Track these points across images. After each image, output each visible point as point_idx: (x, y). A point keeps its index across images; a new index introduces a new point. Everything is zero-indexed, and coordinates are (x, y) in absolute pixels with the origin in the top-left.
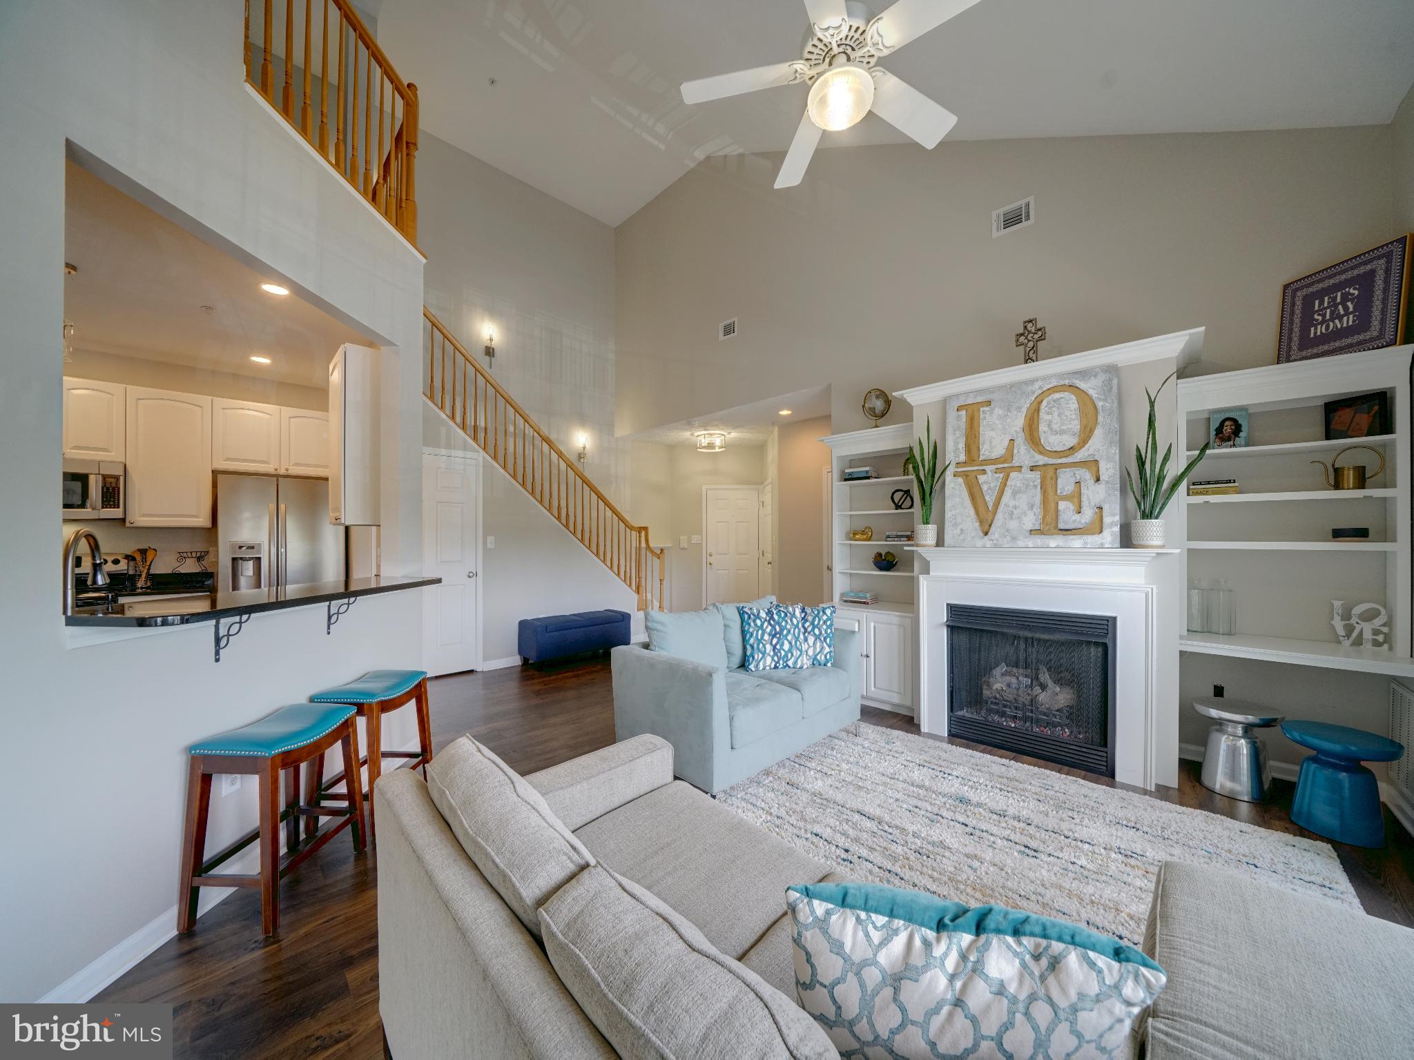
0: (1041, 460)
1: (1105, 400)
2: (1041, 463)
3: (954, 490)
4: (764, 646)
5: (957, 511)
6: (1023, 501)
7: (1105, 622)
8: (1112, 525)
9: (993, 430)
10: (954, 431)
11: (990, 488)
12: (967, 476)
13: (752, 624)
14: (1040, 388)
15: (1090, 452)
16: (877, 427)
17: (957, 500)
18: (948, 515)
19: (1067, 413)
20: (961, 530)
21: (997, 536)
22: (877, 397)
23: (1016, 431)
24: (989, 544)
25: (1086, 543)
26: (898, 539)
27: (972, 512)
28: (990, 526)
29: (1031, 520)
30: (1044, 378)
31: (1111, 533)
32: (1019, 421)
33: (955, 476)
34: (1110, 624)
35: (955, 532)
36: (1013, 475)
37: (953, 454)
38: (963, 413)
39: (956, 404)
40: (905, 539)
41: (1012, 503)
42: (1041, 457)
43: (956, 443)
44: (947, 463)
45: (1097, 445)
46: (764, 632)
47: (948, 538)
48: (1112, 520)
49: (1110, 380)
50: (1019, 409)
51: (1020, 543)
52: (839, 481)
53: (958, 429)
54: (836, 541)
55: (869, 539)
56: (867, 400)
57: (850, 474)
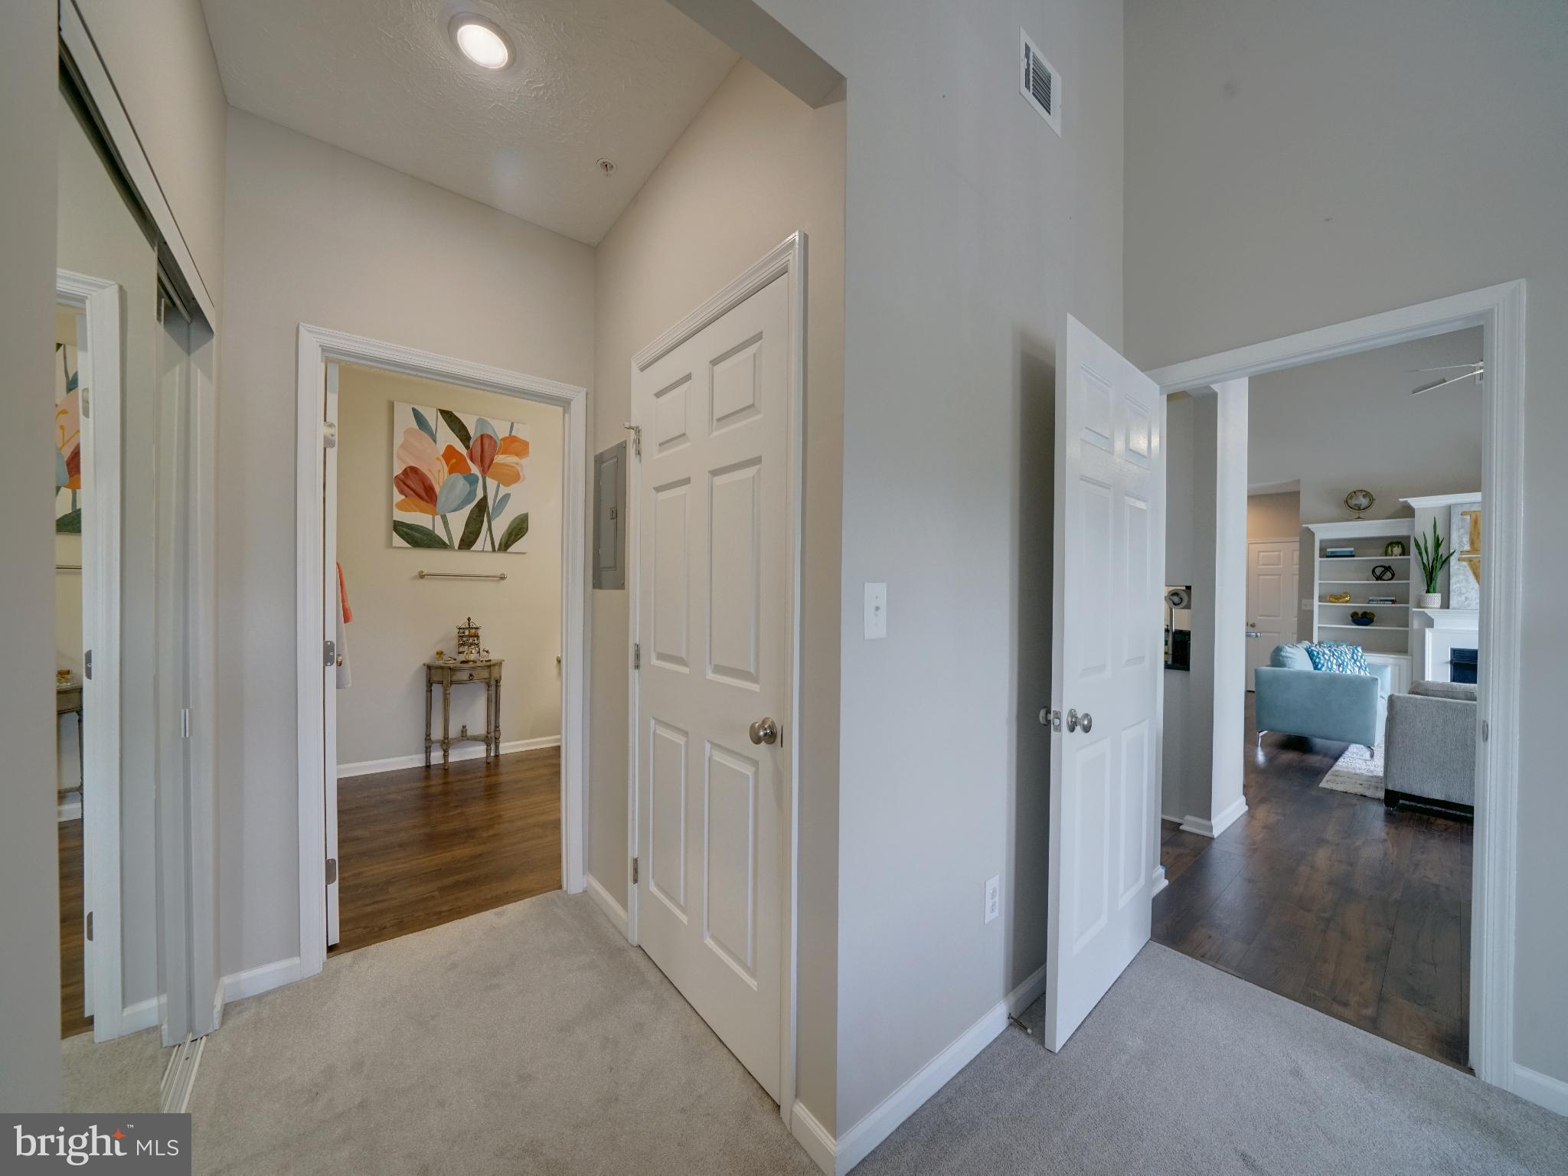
3: (1459, 570)
5: (1461, 584)
10: (1459, 529)
12: (1470, 562)
13: (1322, 658)
16: (1358, 518)
17: (1461, 577)
18: (1453, 587)
20: (1467, 597)
22: (1364, 496)
26: (1383, 602)
33: (1459, 560)
35: (1460, 599)
37: (1457, 545)
38: (1468, 517)
39: (1460, 510)
40: (1391, 603)
43: (1460, 537)
44: (1452, 551)
46: (1332, 663)
47: (1453, 602)
52: (1320, 557)
53: (1462, 527)
54: (1316, 603)
55: (1347, 602)
56: (1351, 498)
57: (1333, 552)
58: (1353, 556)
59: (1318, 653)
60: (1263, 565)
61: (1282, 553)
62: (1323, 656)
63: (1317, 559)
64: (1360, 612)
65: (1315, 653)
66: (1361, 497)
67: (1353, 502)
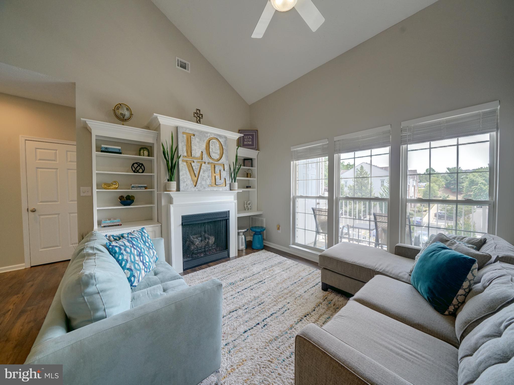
0: (211, 161)
1: (225, 146)
2: (211, 162)
3: (183, 167)
4: (138, 264)
5: (184, 176)
6: (206, 174)
7: (227, 213)
8: (228, 184)
9: (196, 146)
11: (196, 168)
12: (187, 162)
13: (124, 253)
14: (209, 136)
15: (222, 161)
16: (123, 125)
17: (184, 172)
18: (181, 178)
19: (217, 147)
20: (186, 184)
21: (199, 187)
23: (203, 149)
24: (197, 190)
25: (223, 189)
26: (139, 188)
27: (190, 177)
28: (196, 183)
29: (208, 182)
30: (211, 133)
31: (228, 186)
32: (204, 146)
33: (182, 161)
34: (228, 213)
35: (184, 185)
36: (203, 164)
37: (181, 152)
38: (185, 136)
40: (144, 188)
41: (203, 175)
42: (211, 160)
43: (183, 148)
45: (223, 160)
47: (181, 187)
48: (228, 182)
49: (226, 141)
50: (204, 141)
51: (206, 190)
52: (97, 151)
53: (183, 141)
54: (95, 190)
55: (116, 188)
56: (118, 109)
57: (106, 148)
58: (121, 153)
59: (120, 249)
60: (40, 160)
61: (58, 151)
62: (125, 250)
63: (95, 153)
64: (125, 196)
65: (117, 249)
66: (125, 110)
67: (120, 111)
